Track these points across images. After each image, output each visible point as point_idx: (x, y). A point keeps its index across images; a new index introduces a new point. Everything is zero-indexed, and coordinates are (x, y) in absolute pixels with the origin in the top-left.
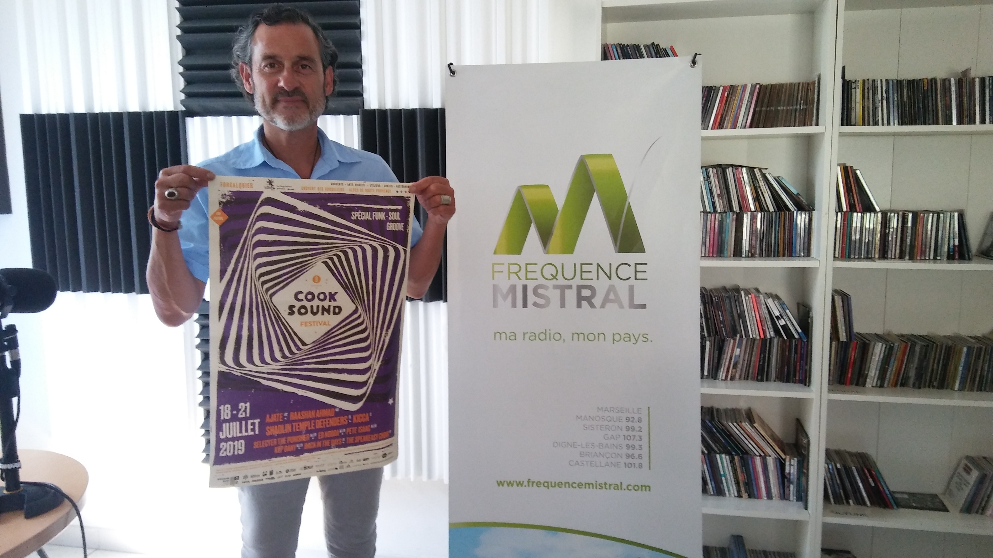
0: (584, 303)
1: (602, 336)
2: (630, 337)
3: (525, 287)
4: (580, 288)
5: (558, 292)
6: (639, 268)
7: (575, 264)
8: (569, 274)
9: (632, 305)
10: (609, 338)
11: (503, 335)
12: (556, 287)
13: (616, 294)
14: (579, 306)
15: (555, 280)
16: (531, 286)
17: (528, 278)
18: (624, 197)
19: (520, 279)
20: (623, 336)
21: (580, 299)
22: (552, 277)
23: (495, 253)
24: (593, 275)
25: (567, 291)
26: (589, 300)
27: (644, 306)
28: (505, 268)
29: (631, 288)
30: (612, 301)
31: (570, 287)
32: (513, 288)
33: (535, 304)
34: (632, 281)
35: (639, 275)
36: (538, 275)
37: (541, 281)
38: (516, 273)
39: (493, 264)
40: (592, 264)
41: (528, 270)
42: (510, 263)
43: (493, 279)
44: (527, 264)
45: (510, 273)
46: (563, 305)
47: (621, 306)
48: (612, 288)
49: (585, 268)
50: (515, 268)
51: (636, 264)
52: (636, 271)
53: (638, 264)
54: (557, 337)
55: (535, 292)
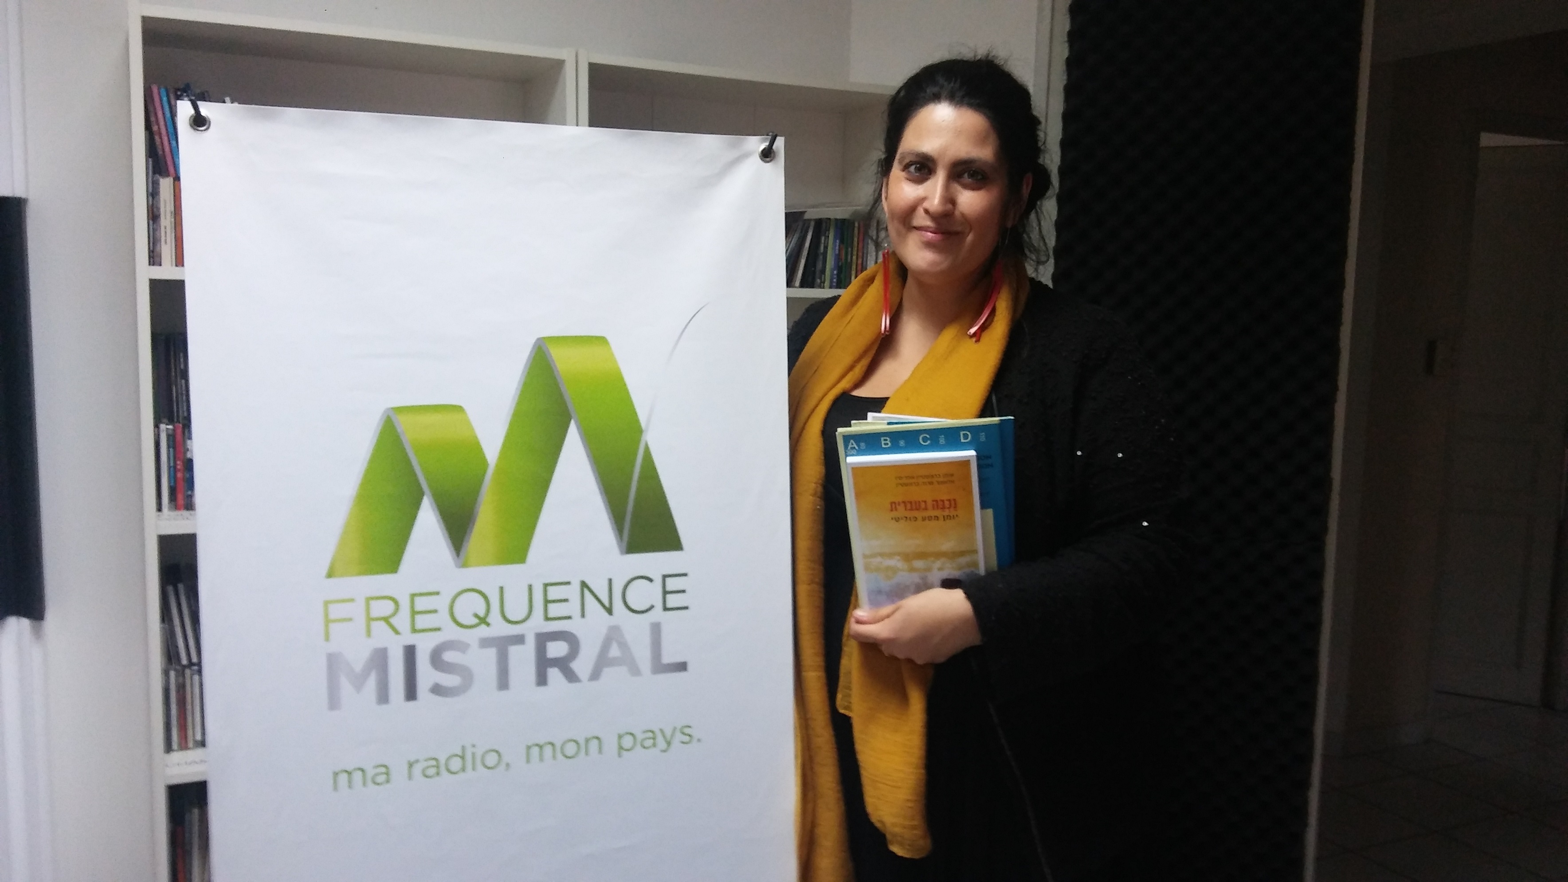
0: (554, 673)
1: (594, 744)
2: (654, 739)
3: (410, 652)
4: (543, 639)
5: (492, 653)
6: (672, 584)
7: (530, 587)
8: (516, 608)
9: (661, 668)
10: (610, 744)
11: (358, 776)
12: (485, 643)
13: (623, 645)
14: (542, 680)
15: (483, 626)
16: (425, 646)
17: (419, 626)
18: (635, 430)
19: (397, 632)
20: (640, 736)
21: (543, 664)
22: (476, 621)
23: (330, 575)
24: (574, 607)
25: (514, 651)
26: (564, 664)
27: (682, 667)
28: (357, 610)
29: (656, 629)
30: (614, 662)
31: (519, 640)
32: (380, 658)
33: (437, 690)
34: (657, 614)
35: (672, 600)
36: (442, 618)
37: (451, 632)
38: (386, 620)
39: (327, 603)
40: (568, 583)
41: (418, 608)
42: (368, 595)
43: (327, 638)
44: (413, 596)
45: (370, 619)
46: (503, 682)
47: (635, 671)
48: (613, 635)
49: (554, 593)
50: (386, 608)
51: (665, 577)
52: (665, 593)
53: (670, 576)
54: (492, 759)
55: (436, 659)
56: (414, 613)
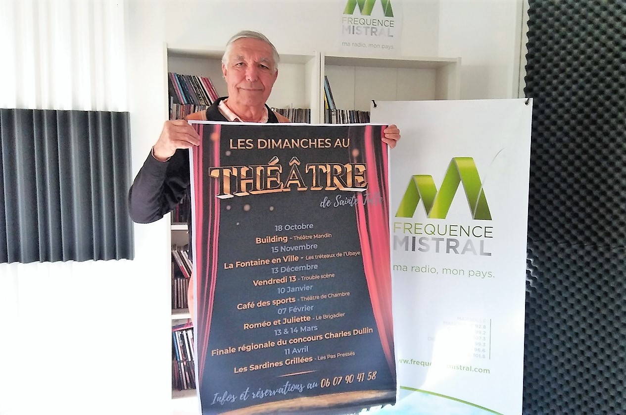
0: (451, 250)
1: (462, 272)
2: (480, 274)
3: (414, 238)
4: (449, 240)
5: (435, 242)
6: (487, 230)
7: (446, 225)
8: (442, 231)
9: (482, 253)
10: (467, 273)
11: (399, 267)
12: (433, 239)
13: (472, 246)
14: (448, 252)
15: (433, 235)
16: (418, 237)
17: (416, 232)
18: (480, 184)
19: (411, 233)
20: (475, 272)
21: (449, 247)
22: (431, 233)
23: (396, 216)
24: (458, 233)
25: (441, 242)
26: (454, 248)
27: (490, 254)
28: (402, 226)
29: (482, 242)
30: (468, 250)
31: (443, 240)
32: (407, 239)
33: (420, 249)
34: (483, 238)
35: (487, 234)
36: (422, 231)
37: (425, 235)
38: (409, 229)
39: (395, 223)
40: (457, 226)
42: (405, 222)
43: (394, 232)
44: (416, 224)
45: (405, 229)
46: (437, 251)
47: (475, 253)
48: (469, 242)
49: (452, 228)
50: (408, 226)
51: (485, 227)
52: (485, 232)
53: (487, 227)
54: (433, 270)
55: (420, 241)
56: (416, 228)
